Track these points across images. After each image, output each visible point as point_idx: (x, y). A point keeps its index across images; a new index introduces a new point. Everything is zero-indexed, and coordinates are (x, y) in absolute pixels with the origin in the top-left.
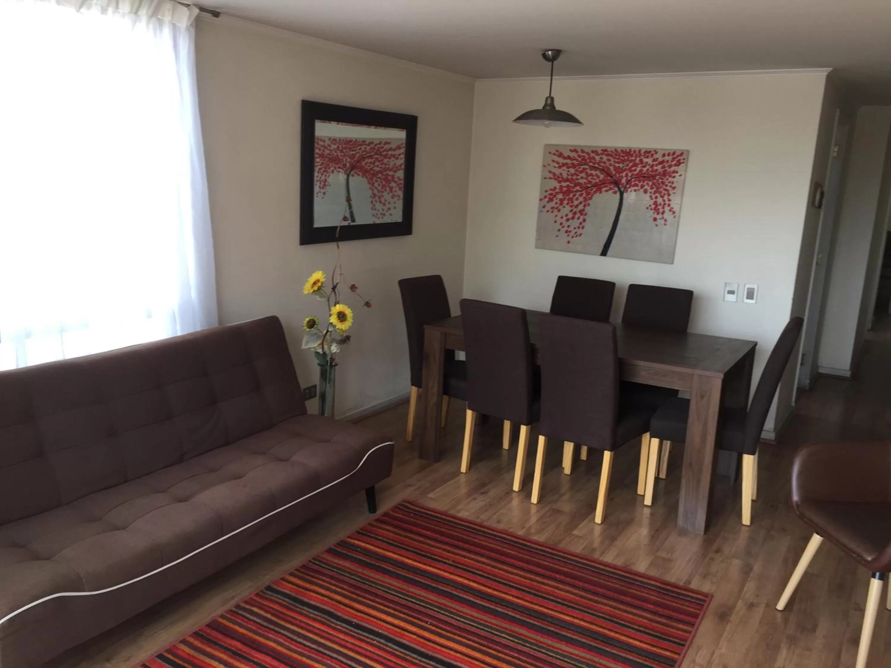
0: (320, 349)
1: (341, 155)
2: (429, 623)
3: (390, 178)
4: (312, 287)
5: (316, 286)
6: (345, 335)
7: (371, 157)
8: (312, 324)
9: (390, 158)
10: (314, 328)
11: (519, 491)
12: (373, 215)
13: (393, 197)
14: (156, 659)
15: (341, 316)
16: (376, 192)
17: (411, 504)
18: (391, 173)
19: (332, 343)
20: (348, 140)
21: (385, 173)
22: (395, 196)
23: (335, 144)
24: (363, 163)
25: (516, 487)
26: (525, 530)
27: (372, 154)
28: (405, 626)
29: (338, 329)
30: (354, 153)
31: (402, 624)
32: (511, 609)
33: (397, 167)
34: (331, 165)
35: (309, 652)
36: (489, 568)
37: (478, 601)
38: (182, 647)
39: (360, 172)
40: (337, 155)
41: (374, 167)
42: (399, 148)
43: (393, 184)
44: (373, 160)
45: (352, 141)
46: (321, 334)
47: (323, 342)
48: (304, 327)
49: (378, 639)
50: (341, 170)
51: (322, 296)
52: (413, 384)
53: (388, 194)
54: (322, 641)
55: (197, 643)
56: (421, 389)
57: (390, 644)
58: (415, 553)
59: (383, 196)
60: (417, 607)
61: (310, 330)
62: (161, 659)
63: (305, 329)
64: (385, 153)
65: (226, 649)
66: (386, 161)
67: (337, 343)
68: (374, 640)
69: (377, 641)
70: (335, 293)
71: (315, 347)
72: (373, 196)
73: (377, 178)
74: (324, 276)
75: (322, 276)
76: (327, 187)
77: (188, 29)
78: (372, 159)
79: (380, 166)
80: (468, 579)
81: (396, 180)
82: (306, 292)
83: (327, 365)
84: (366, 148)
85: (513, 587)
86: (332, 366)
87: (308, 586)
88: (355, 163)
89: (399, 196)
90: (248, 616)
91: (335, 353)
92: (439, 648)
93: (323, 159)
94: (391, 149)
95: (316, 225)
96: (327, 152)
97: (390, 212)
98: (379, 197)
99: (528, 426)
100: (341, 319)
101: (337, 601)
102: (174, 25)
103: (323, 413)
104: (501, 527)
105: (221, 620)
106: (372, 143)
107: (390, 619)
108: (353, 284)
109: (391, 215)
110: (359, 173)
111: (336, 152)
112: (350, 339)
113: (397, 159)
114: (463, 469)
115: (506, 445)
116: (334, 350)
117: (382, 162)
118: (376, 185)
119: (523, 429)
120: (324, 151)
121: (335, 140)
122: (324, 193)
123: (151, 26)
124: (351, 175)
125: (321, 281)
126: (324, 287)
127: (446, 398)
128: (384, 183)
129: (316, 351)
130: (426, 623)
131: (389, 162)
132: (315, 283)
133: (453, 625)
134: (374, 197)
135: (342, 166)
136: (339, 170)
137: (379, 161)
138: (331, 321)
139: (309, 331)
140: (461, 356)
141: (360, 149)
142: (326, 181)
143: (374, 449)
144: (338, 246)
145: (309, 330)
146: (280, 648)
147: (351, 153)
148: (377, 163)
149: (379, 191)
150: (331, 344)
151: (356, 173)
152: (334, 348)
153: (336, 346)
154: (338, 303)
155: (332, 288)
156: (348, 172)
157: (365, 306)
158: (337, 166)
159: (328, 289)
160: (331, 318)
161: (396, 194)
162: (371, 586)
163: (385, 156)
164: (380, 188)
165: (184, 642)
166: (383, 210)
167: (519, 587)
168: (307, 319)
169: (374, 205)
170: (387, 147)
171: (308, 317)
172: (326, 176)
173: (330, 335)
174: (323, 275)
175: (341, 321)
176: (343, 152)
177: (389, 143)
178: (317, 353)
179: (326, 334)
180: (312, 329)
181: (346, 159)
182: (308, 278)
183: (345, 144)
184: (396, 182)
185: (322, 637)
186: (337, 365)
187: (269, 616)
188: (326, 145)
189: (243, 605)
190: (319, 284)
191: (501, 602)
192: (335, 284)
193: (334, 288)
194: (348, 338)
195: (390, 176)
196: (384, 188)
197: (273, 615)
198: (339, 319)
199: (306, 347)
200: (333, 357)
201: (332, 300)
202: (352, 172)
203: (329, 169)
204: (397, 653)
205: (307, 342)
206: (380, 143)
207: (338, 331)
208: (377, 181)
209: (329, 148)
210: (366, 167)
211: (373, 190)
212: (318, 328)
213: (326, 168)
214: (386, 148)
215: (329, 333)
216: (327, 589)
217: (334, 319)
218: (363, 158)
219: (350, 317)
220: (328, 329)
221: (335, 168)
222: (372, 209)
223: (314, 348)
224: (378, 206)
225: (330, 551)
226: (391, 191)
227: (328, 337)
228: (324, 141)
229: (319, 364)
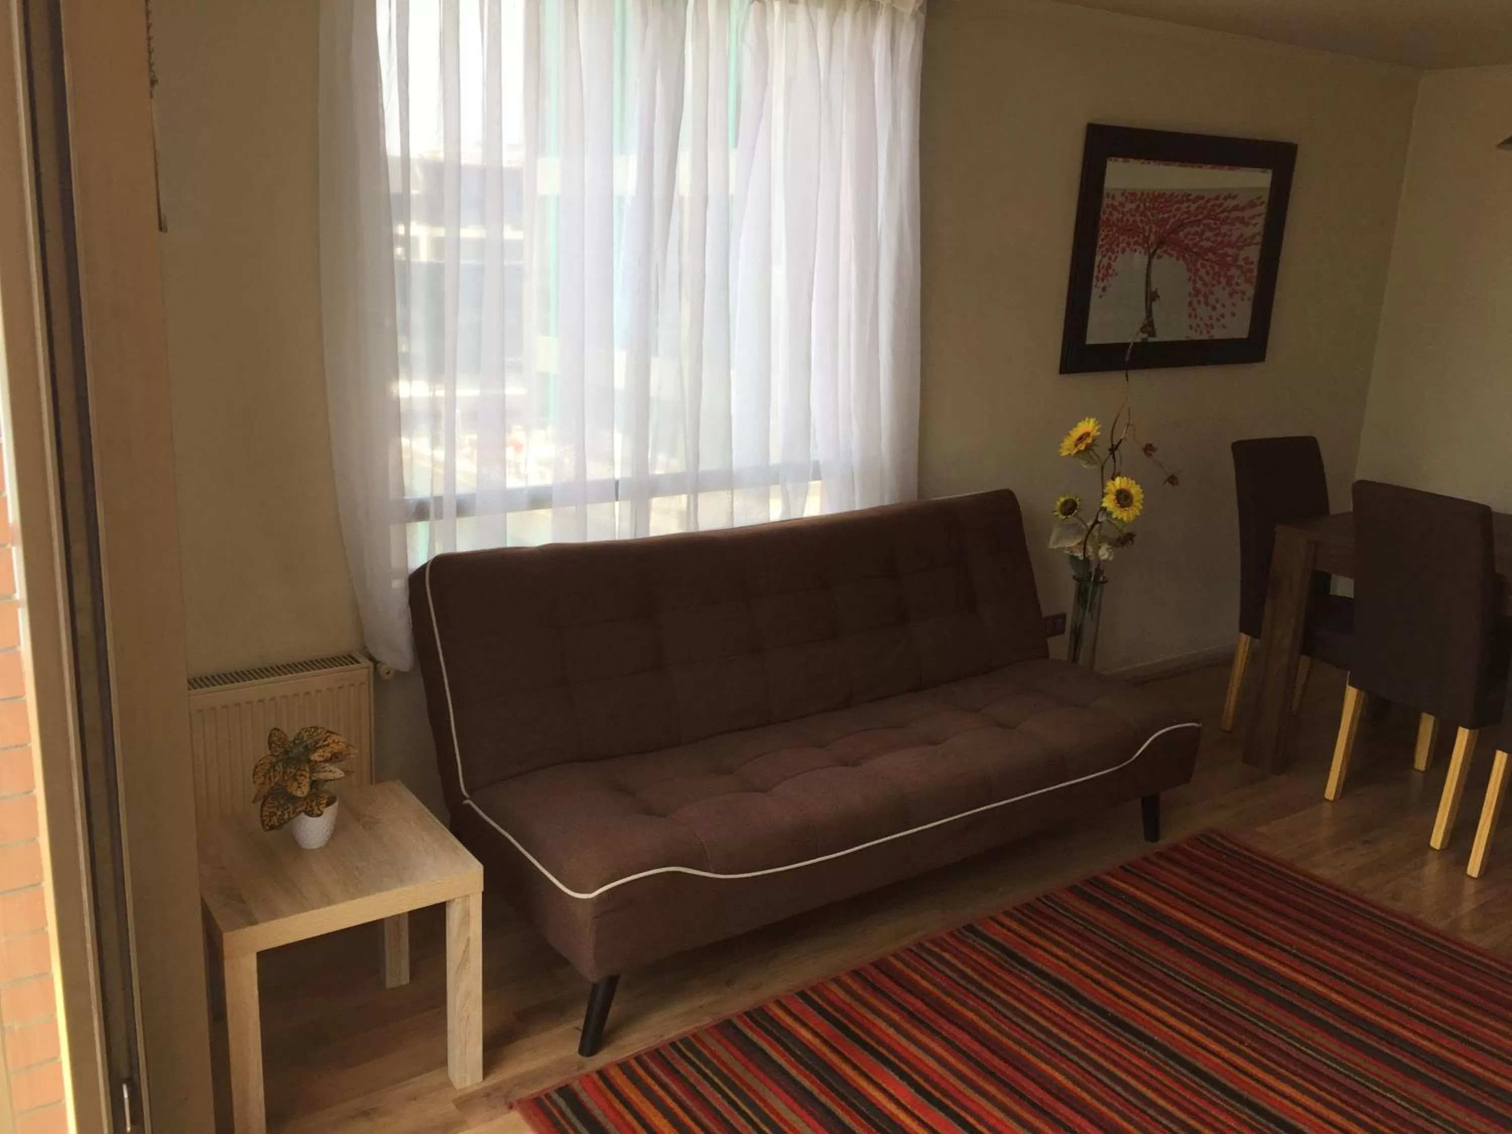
0: (1080, 552)
1: (1141, 221)
2: (1246, 1044)
3: (1229, 259)
4: (1076, 445)
5: (1083, 443)
6: (1125, 531)
7: (1197, 222)
8: (1069, 508)
9: (1233, 224)
10: (1073, 514)
11: (1441, 850)
12: (1191, 327)
13: (1231, 295)
14: (796, 997)
15: (1122, 496)
16: (1199, 285)
17: (1222, 837)
18: (1231, 251)
19: (1100, 542)
20: (1156, 194)
21: (1221, 252)
22: (1237, 292)
23: (1132, 202)
24: (1181, 234)
25: (1436, 841)
26: (1449, 920)
27: (1200, 217)
28: (1199, 1038)
29: (1116, 518)
30: (1166, 216)
31: (1195, 1034)
32: (1409, 1055)
33: (1246, 240)
34: (1121, 238)
35: (1031, 1041)
36: (1369, 974)
37: (1343, 1028)
38: (834, 987)
39: (1172, 249)
40: (1135, 221)
41: (1202, 240)
42: (1252, 204)
43: (1234, 271)
44: (1199, 229)
45: (1164, 194)
46: (1083, 526)
47: (1086, 540)
48: (1055, 511)
49: (1151, 1049)
50: (1139, 248)
51: (1090, 462)
52: (1242, 629)
53: (1224, 289)
54: (1055, 1030)
55: (856, 987)
56: (1257, 641)
57: (1171, 1063)
58: (1225, 921)
59: (1212, 293)
60: (1225, 1013)
61: (1067, 518)
62: (802, 999)
63: (1057, 515)
64: (1223, 215)
65: (900, 1007)
66: (1224, 229)
67: (1109, 544)
68: (1144, 1049)
69: (1149, 1052)
70: (1114, 457)
71: (1072, 547)
72: (1193, 293)
73: (1205, 260)
74: (1097, 427)
75: (1095, 426)
76: (1109, 278)
77: (914, 15)
78: (1198, 226)
79: (1213, 239)
80: (1326, 986)
81: (1241, 263)
82: (1065, 453)
83: (1089, 580)
84: (1188, 207)
85: (1416, 1017)
86: (1097, 583)
87: (1035, 938)
88: (1166, 235)
89: (1244, 293)
90: (935, 963)
91: (1104, 560)
92: (1263, 1089)
93: (1109, 228)
94: (1236, 208)
95: (1090, 341)
96: (1116, 215)
97: (1222, 321)
98: (1206, 297)
99: (1472, 731)
100: (1122, 502)
101: (1082, 972)
102: (894, 10)
103: (1075, 660)
104: (1398, 906)
105: (894, 961)
106: (1202, 198)
107: (1173, 1021)
108: (1150, 442)
109: (1224, 327)
110: (1170, 251)
111: (1132, 216)
112: (1135, 539)
113: (1247, 224)
114: (1330, 791)
115: (1421, 762)
116: (1103, 555)
117: (1217, 232)
118: (1202, 272)
119: (1463, 736)
120: (1111, 214)
121: (1133, 194)
122: (1104, 289)
123: (859, 15)
124: (1155, 257)
125: (1092, 434)
126: (1097, 446)
127: (1305, 661)
128: (1217, 268)
129: (1071, 554)
130: (1242, 1042)
131: (1231, 230)
132: (1081, 439)
133: (1292, 1057)
134: (1196, 295)
135: (1140, 241)
136: (1136, 247)
137: (1211, 230)
138: (1104, 505)
139: (1063, 520)
140: (1343, 587)
141: (1178, 209)
142: (1109, 266)
143: (1164, 731)
144: (1127, 376)
145: (1064, 517)
146: (982, 1024)
147: (1161, 216)
148: (1208, 234)
149: (1205, 284)
150: (1099, 545)
151: (1166, 252)
152: (1104, 553)
153: (1107, 549)
154: (1119, 475)
155: (1110, 450)
156: (1152, 251)
157: (1167, 483)
158: (1132, 241)
159: (1102, 451)
160: (1105, 499)
161: (1237, 288)
162: (1142, 960)
163: (1224, 222)
164: (1207, 279)
165: (837, 981)
166: (1211, 318)
167: (1431, 1020)
168: (1062, 500)
169: (1194, 309)
170: (1231, 203)
171: (1064, 496)
172: (1110, 258)
173: (1100, 528)
174: (1098, 425)
175: (1122, 506)
176: (1145, 216)
177: (1235, 197)
178: (1074, 558)
179: (1093, 526)
180: (1069, 516)
181: (1150, 228)
182: (1071, 429)
183: (1150, 202)
184: (1240, 267)
185: (1055, 1024)
186: (1106, 582)
187: (968, 971)
188: (1116, 204)
189: (928, 945)
190: (1089, 440)
191: (1388, 1037)
192: (1115, 443)
193: (1113, 450)
194: (1130, 537)
195: (1229, 256)
196: (1217, 278)
197: (974, 969)
198: (1119, 502)
199: (1055, 547)
200: (1101, 568)
201: (1108, 472)
202: (1159, 252)
203: (1118, 246)
204: (1185, 1080)
205: (1059, 539)
206: (1217, 198)
207: (1115, 522)
208: (1203, 266)
209: (1120, 209)
210: (1186, 242)
211: (1195, 282)
212: (1079, 515)
213: (1111, 245)
214: (1228, 207)
215: (1097, 526)
216: (1066, 950)
217: (1109, 502)
218: (1181, 225)
219: (1138, 501)
220: (1097, 516)
221: (1129, 244)
222: (1190, 316)
223: (1069, 548)
224: (1202, 310)
225: (1073, 889)
226: (1229, 284)
227: (1095, 532)
228: (1113, 197)
229: (1074, 578)
